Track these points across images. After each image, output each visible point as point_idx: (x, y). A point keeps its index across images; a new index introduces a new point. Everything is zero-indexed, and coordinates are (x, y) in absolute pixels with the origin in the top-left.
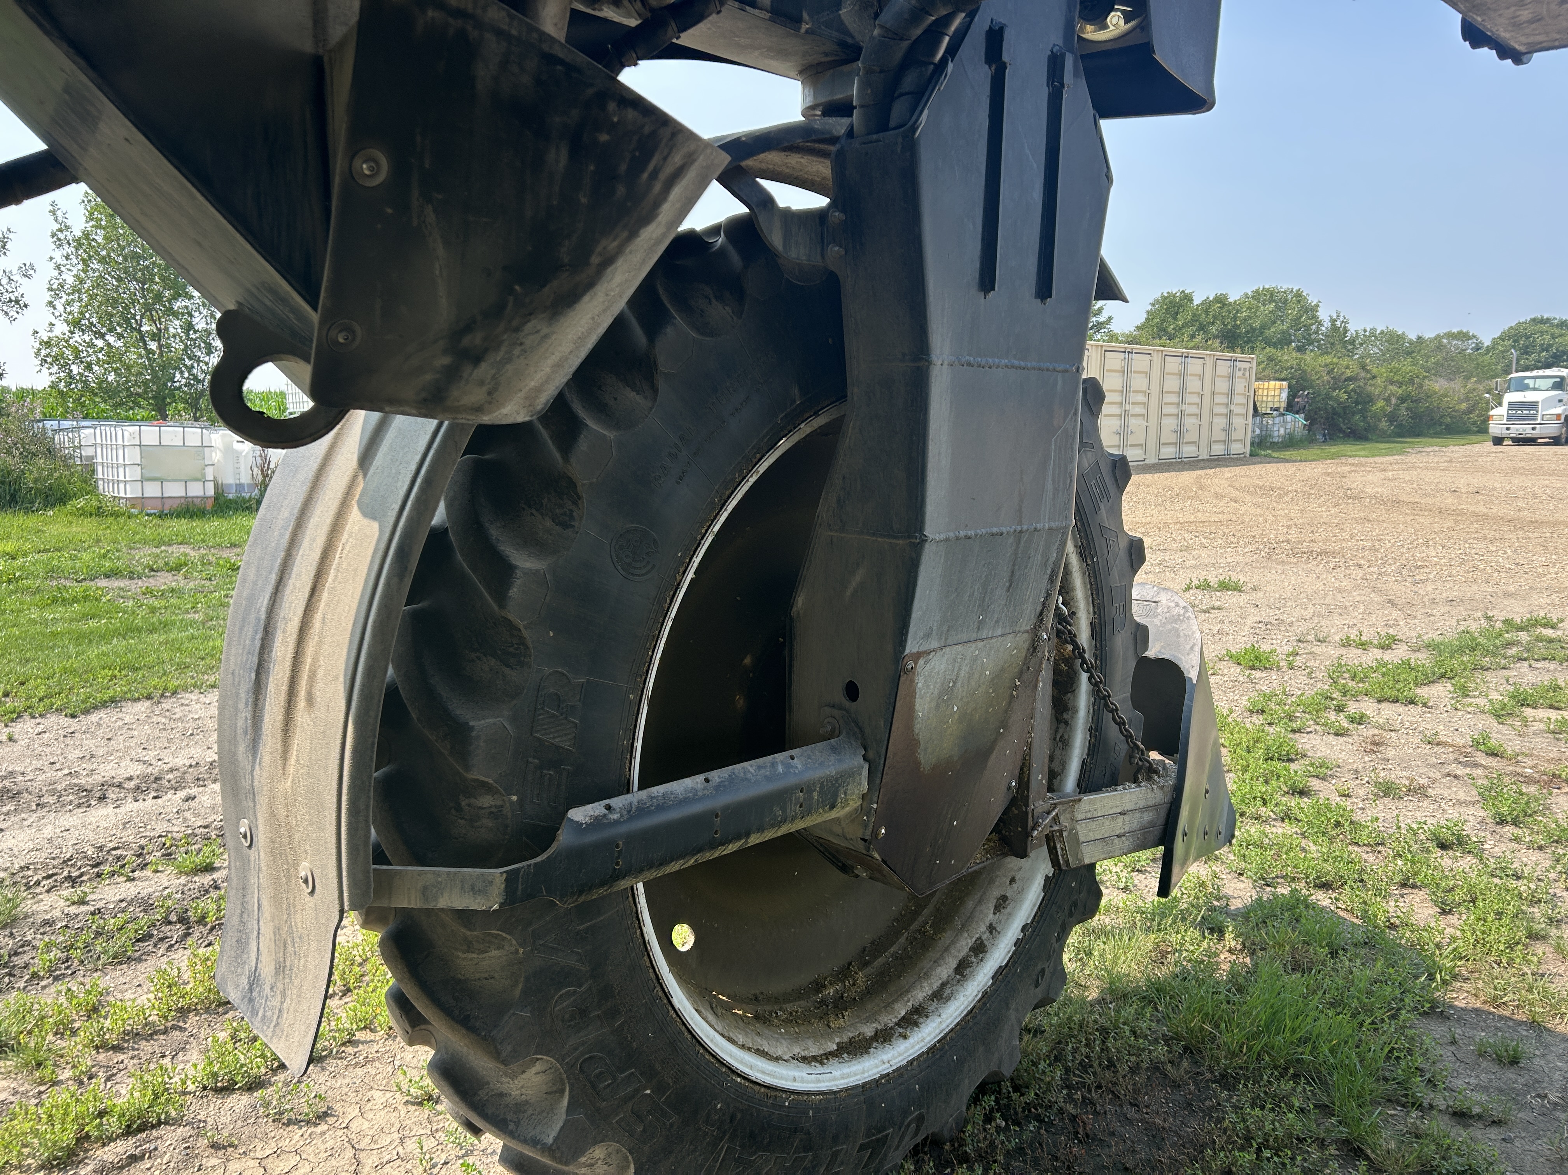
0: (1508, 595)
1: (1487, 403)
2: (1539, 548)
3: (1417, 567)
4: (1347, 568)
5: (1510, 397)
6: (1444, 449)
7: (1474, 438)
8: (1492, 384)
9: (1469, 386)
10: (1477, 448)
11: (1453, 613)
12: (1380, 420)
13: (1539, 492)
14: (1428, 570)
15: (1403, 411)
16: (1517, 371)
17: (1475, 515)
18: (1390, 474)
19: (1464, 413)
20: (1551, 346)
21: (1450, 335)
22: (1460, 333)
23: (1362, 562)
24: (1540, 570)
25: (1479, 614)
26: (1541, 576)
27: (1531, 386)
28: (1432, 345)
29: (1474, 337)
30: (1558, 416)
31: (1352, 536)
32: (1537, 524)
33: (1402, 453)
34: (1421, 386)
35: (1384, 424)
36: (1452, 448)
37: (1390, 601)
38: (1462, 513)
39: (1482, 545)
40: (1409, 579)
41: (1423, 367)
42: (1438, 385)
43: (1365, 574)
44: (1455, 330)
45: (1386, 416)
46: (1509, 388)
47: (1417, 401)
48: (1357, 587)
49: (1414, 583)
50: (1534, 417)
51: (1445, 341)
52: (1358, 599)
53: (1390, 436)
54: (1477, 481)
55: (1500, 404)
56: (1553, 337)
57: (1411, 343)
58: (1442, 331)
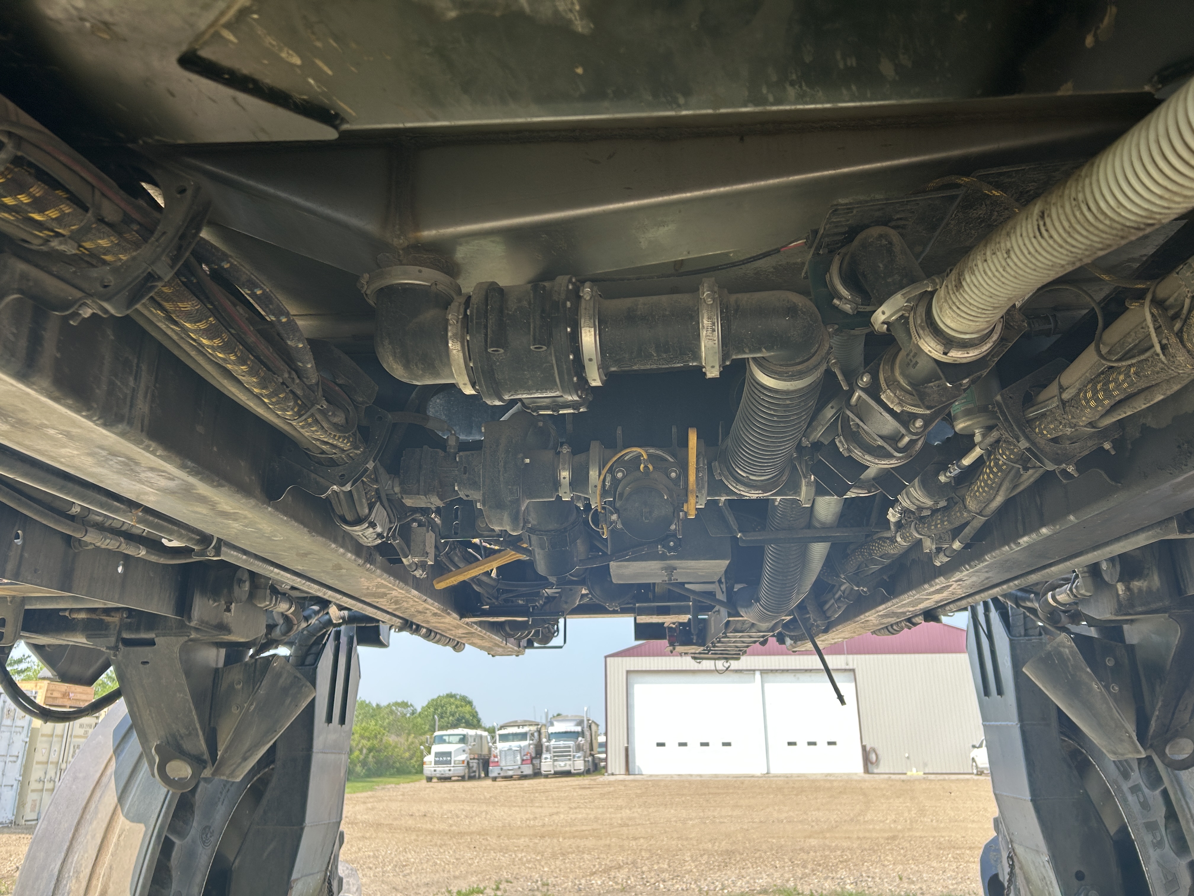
0: (456, 877)
1: (422, 752)
2: (466, 849)
3: (404, 866)
4: (363, 870)
5: (436, 748)
6: (398, 786)
7: (414, 777)
8: (423, 738)
9: (410, 740)
10: (417, 785)
11: (430, 891)
12: (356, 765)
13: (459, 813)
14: (409, 867)
15: (370, 759)
16: (439, 730)
17: (427, 830)
18: (369, 805)
19: (407, 759)
20: (456, 713)
21: (397, 704)
22: (403, 702)
23: (371, 865)
24: (470, 862)
25: (443, 890)
26: (470, 865)
27: (447, 741)
28: (387, 710)
29: (411, 705)
30: (463, 762)
31: (359, 849)
32: (461, 834)
33: (372, 789)
34: (381, 740)
35: (358, 769)
36: (402, 785)
37: (394, 888)
38: (420, 830)
39: (436, 849)
40: (401, 874)
41: (381, 726)
42: (391, 739)
43: (374, 873)
44: (399, 701)
45: (360, 762)
46: (434, 742)
47: (379, 751)
48: (372, 882)
49: (404, 876)
50: (449, 762)
51: (394, 708)
52: (375, 888)
53: (362, 777)
54: (423, 808)
55: (429, 753)
56: (457, 707)
57: (374, 710)
58: (392, 700)
